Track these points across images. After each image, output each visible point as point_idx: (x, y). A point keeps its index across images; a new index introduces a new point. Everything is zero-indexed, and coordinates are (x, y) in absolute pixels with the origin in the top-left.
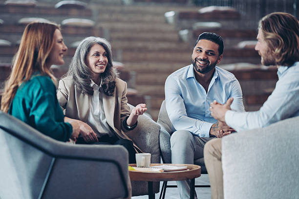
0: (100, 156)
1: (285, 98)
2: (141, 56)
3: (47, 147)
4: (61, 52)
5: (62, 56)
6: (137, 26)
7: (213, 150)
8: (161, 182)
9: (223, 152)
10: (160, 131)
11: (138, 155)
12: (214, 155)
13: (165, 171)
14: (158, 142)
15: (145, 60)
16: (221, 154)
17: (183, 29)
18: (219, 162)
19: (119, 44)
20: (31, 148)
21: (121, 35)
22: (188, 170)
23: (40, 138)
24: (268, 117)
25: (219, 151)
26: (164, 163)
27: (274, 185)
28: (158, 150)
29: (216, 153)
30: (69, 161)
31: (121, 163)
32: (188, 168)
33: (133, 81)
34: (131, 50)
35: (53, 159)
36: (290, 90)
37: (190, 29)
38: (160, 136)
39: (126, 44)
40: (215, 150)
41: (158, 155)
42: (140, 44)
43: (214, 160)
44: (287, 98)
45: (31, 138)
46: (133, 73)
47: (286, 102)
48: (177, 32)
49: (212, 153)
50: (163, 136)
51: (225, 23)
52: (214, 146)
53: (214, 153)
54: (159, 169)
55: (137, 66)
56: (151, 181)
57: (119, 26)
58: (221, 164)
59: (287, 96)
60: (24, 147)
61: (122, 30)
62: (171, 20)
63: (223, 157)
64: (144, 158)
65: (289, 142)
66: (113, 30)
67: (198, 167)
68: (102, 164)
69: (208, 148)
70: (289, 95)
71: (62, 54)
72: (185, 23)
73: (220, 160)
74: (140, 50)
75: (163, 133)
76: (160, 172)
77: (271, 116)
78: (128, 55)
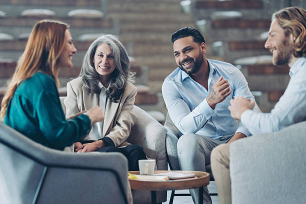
0: (96, 165)
1: (297, 99)
2: (155, 49)
3: (37, 155)
4: (71, 54)
5: (71, 58)
6: (151, 16)
7: (221, 157)
8: (168, 191)
9: (231, 159)
10: (166, 135)
11: (141, 162)
12: (222, 162)
13: (170, 179)
14: (164, 146)
15: (158, 53)
16: (229, 161)
17: (200, 19)
18: (227, 169)
19: (131, 37)
20: (21, 156)
21: (132, 26)
22: (196, 178)
23: (30, 146)
24: (279, 120)
25: (227, 157)
26: (172, 169)
27: (286, 195)
28: (165, 155)
29: (224, 160)
30: (62, 170)
31: (120, 171)
32: (195, 176)
33: (144, 77)
34: (143, 42)
35: (45, 169)
36: (302, 90)
37: (208, 19)
38: (167, 140)
39: (138, 36)
40: (223, 156)
41: (165, 161)
42: (153, 37)
43: (222, 168)
44: (299, 98)
45: (21, 146)
46: (144, 68)
47: (298, 102)
48: (194, 22)
49: (219, 160)
50: (170, 140)
51: (247, 12)
52: (222, 152)
53: (221, 160)
54: (164, 177)
55: (150, 60)
56: (154, 190)
57: (131, 16)
58: (229, 172)
59: (298, 96)
60: (13, 155)
61: (134, 21)
62: (187, 9)
63: (231, 165)
64: (148, 164)
65: (302, 147)
66: (123, 21)
67: (206, 175)
68: (99, 173)
69: (215, 155)
70: (300, 95)
71: (71, 55)
72: (202, 12)
73: (228, 167)
74: (153, 42)
75: (170, 137)
76: (165, 181)
77: (282, 119)
78: (140, 49)
